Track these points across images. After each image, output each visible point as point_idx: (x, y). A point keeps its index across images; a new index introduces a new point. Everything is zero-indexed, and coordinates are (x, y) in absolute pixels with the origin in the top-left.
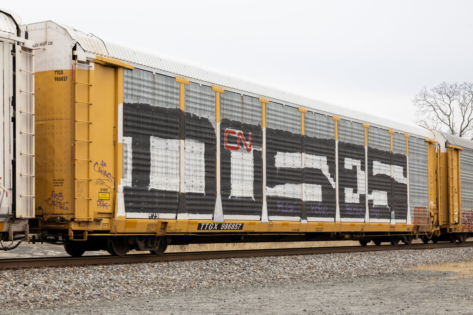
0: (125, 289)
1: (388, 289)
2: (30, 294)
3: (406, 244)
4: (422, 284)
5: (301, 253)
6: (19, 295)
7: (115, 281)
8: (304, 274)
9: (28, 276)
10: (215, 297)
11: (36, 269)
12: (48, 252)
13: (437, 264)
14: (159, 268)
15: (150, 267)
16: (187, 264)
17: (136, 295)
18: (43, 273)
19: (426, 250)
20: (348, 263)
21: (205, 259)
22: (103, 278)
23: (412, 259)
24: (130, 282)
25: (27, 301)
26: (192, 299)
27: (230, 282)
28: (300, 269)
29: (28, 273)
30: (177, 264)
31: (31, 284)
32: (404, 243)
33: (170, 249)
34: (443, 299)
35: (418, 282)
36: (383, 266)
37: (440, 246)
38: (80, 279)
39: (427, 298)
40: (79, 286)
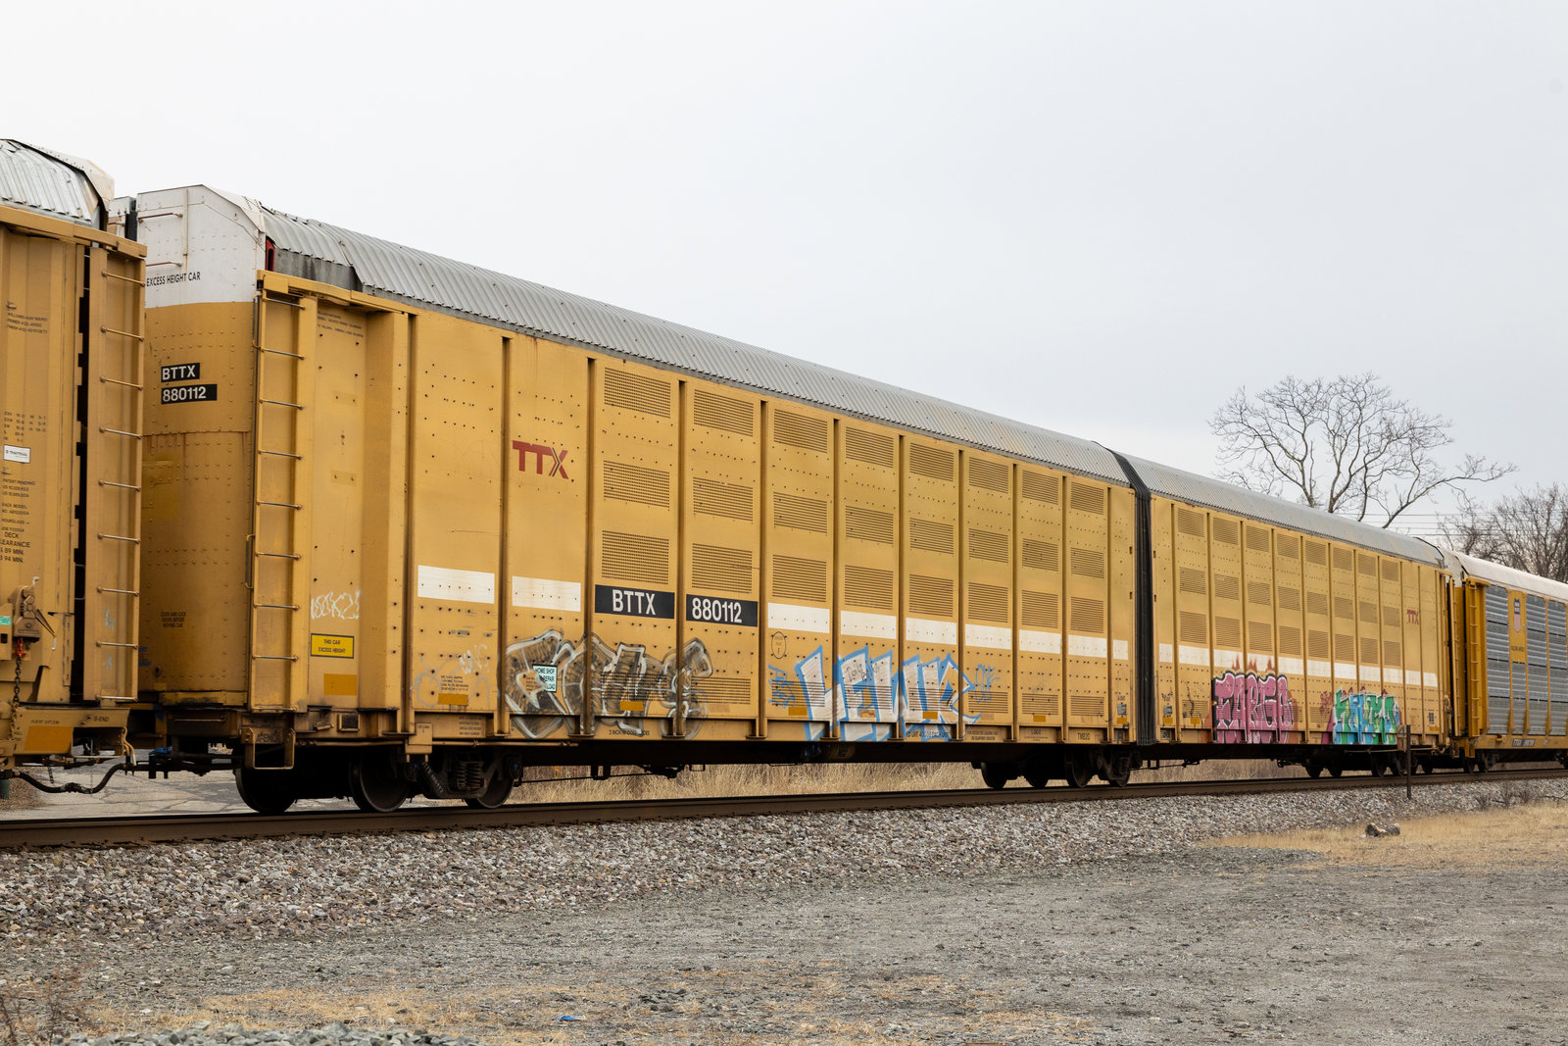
0: (491, 893)
1: (1149, 894)
2: (253, 905)
4: (1232, 881)
5: (932, 804)
6: (225, 906)
7: (467, 871)
8: (938, 857)
9: (248, 859)
10: (715, 913)
11: (270, 841)
13: (1272, 831)
14: (578, 839)
15: (555, 838)
16: (647, 830)
17: (518, 908)
18: (286, 852)
19: (1245, 797)
20: (1049, 828)
21: (692, 818)
22: (436, 864)
23: (1208, 820)
24: (504, 873)
25: (246, 922)
26: (658, 918)
27: (754, 875)
28: (930, 843)
29: (248, 850)
30: (622, 830)
31: (256, 879)
34: (1286, 919)
35: (1223, 878)
36: (1136, 837)
38: (380, 865)
39: (1246, 918)
40: (375, 884)
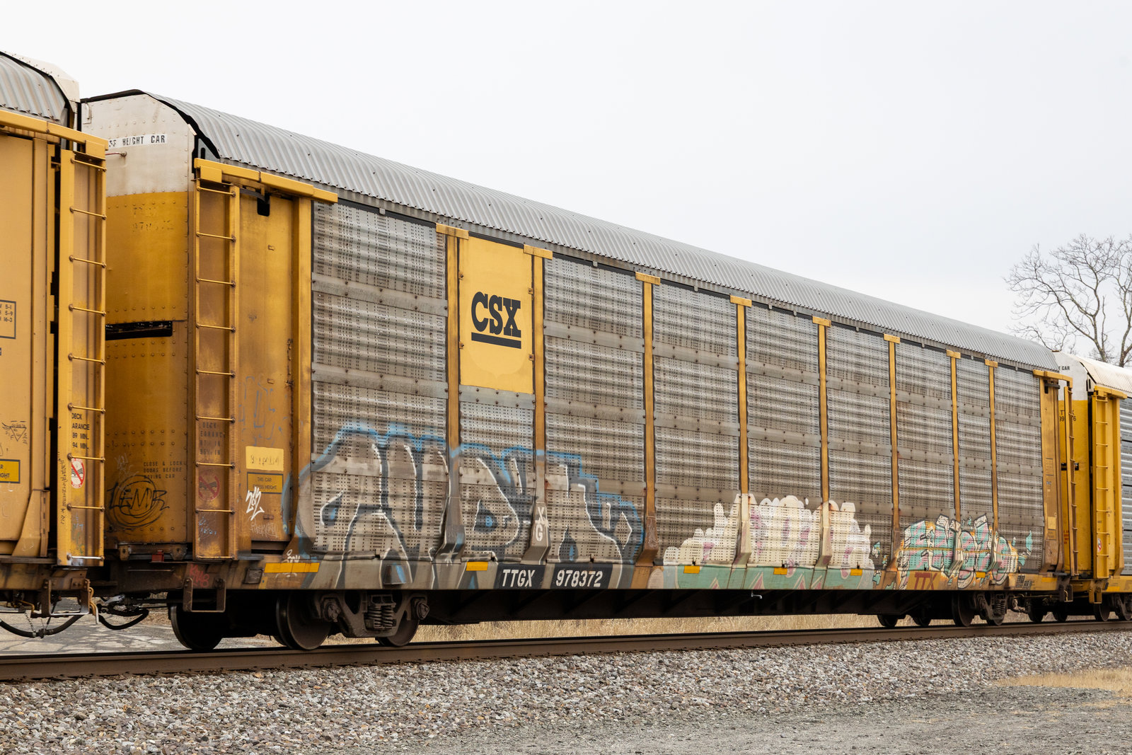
0: (317, 729)
1: (948, 731)
2: (89, 741)
3: (991, 623)
4: (1028, 719)
5: (740, 645)
6: (62, 742)
7: (294, 709)
8: (745, 696)
9: (84, 698)
10: (532, 749)
11: (105, 680)
12: (133, 639)
13: (1066, 671)
14: (400, 678)
15: (378, 677)
16: (466, 670)
17: (342, 744)
18: (120, 690)
19: (1039, 638)
20: (851, 668)
21: (509, 658)
22: (264, 702)
23: (1004, 660)
24: (329, 711)
26: (477, 754)
27: (568, 713)
28: (737, 682)
29: (84, 689)
30: (441, 670)
31: (92, 717)
32: (985, 622)
33: (423, 634)
35: (1018, 715)
36: (935, 676)
37: (1072, 629)
38: (210, 703)
40: (206, 722)
